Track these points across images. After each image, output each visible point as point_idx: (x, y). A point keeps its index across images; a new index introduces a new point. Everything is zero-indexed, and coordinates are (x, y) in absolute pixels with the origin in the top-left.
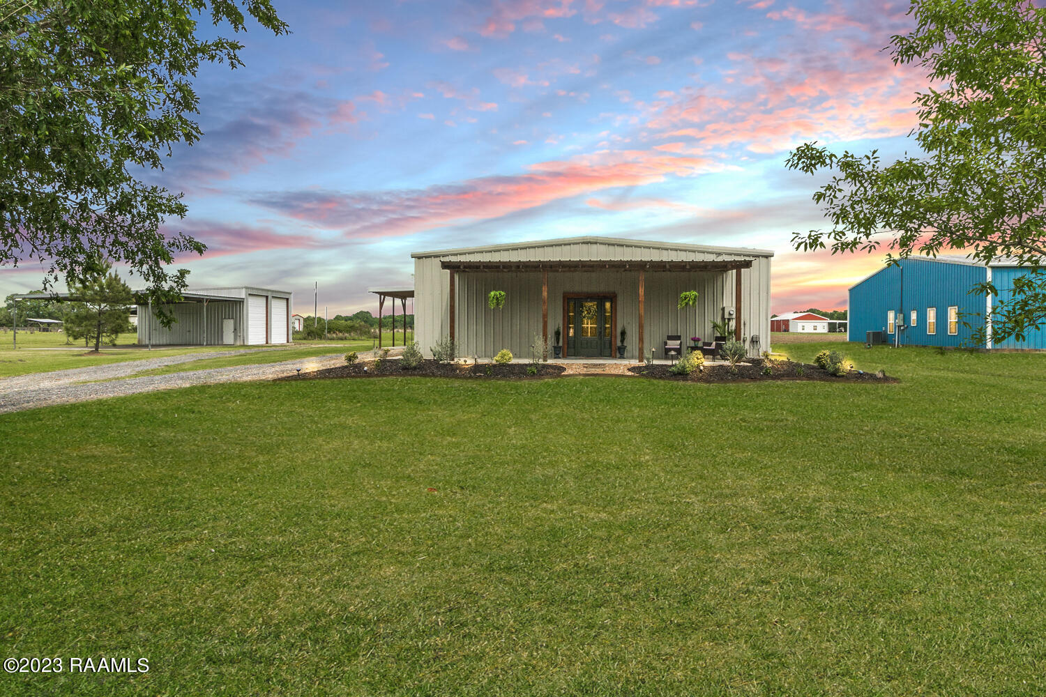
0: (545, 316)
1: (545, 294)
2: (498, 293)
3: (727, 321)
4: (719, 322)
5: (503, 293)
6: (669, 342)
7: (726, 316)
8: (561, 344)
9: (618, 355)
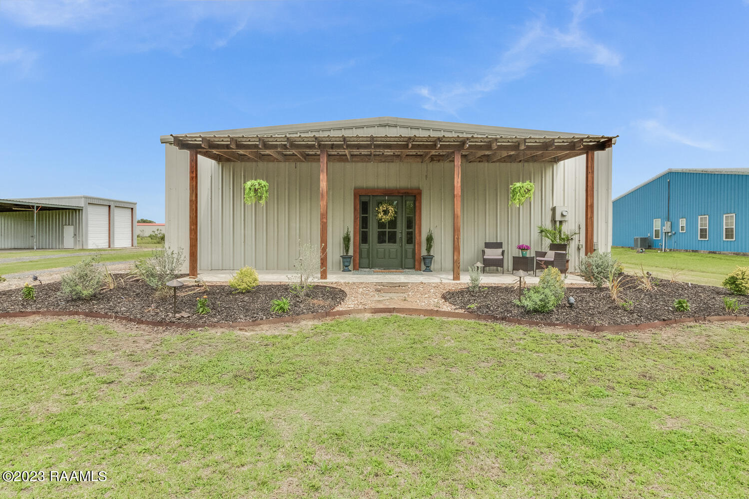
0: (324, 216)
1: (323, 184)
2: (256, 182)
3: (558, 223)
4: (548, 226)
5: (264, 183)
6: (487, 251)
7: (558, 218)
8: (351, 253)
9: (423, 267)
